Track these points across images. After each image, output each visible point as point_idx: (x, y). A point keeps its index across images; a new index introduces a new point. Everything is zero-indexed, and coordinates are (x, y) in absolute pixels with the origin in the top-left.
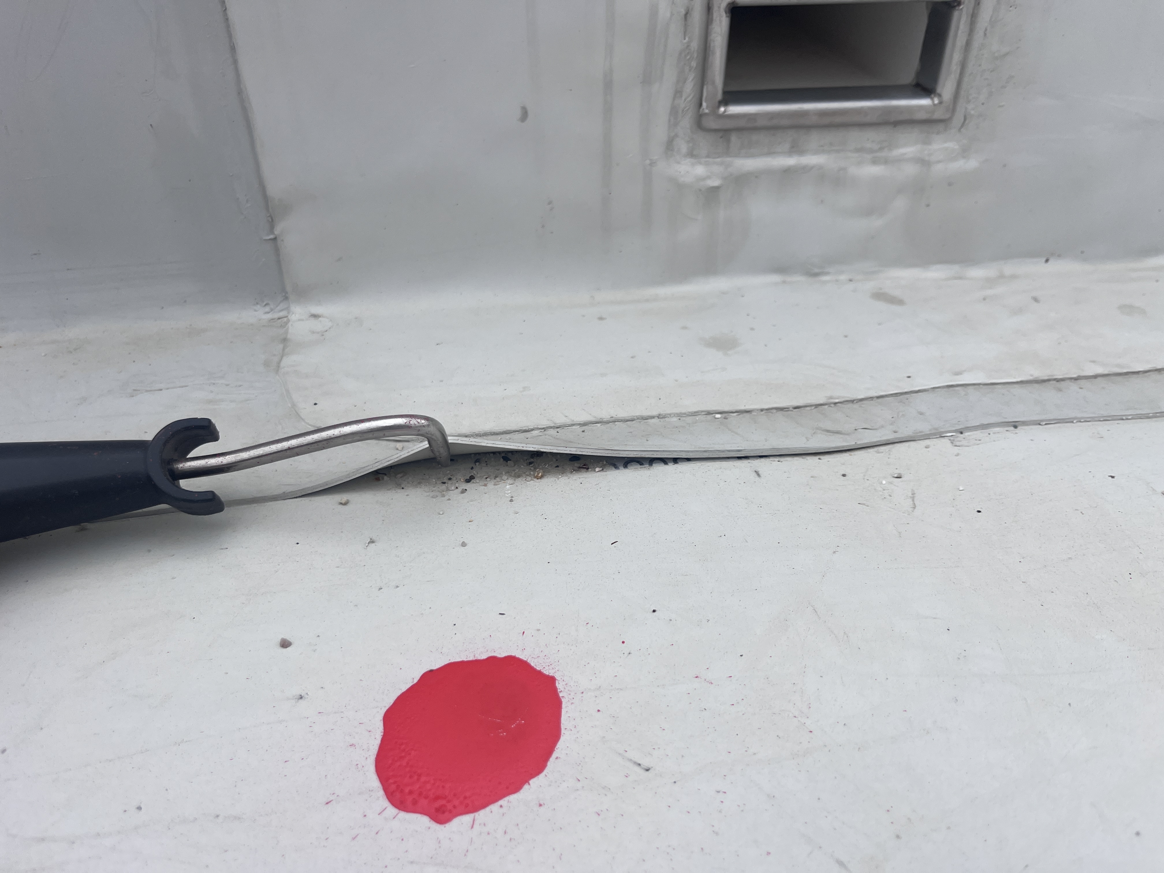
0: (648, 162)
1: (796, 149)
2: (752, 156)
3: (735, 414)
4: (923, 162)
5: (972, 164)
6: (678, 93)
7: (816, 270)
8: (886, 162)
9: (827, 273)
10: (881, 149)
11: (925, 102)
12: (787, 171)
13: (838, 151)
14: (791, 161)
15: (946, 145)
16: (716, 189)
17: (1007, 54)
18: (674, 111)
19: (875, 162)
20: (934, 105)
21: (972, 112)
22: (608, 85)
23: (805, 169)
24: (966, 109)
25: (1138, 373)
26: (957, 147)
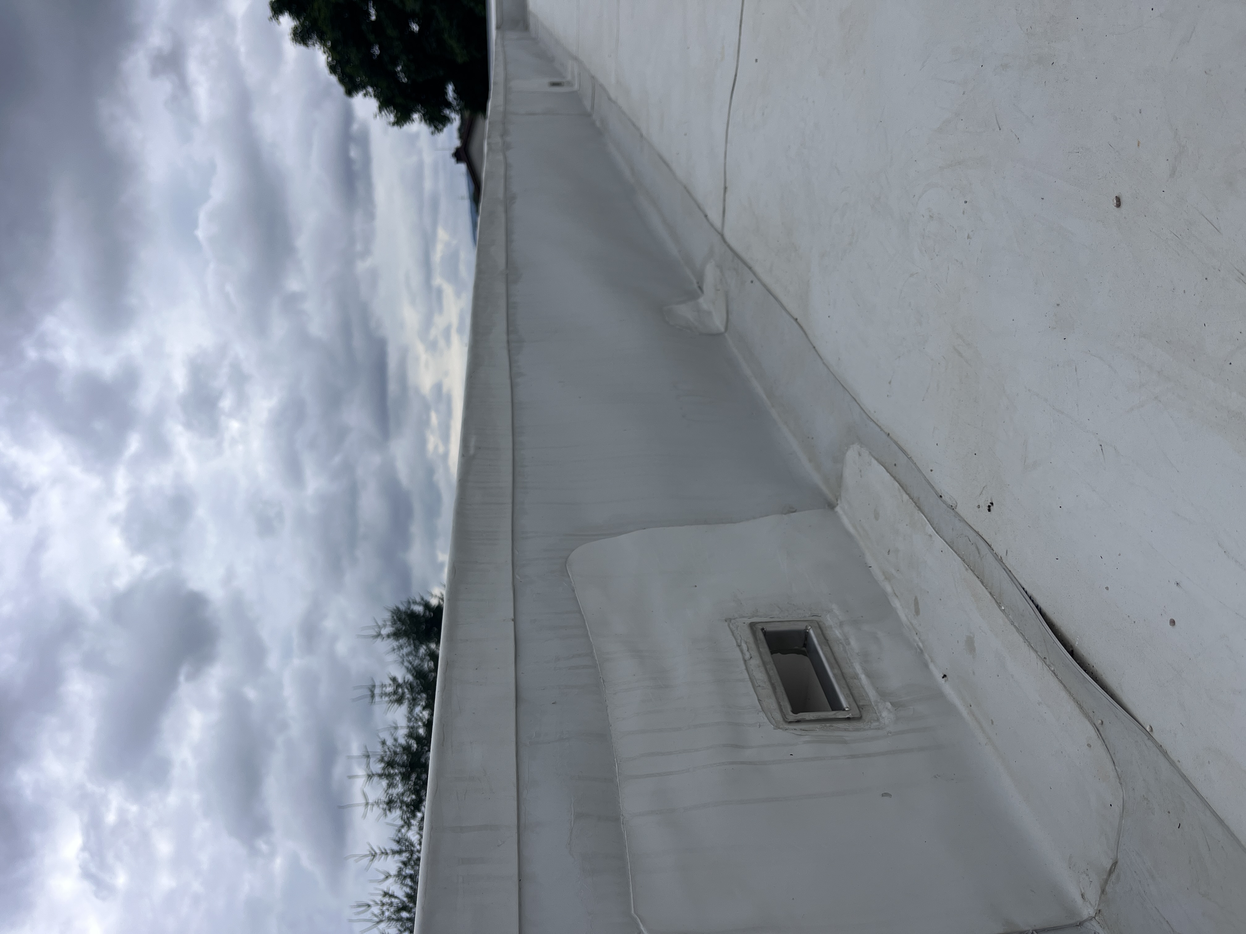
0: (889, 734)
1: (856, 677)
2: (867, 694)
3: (995, 597)
4: (841, 624)
5: (834, 606)
6: (845, 730)
7: (918, 650)
8: (847, 639)
9: (918, 645)
10: (841, 643)
11: (811, 632)
12: (869, 676)
13: (850, 660)
14: (863, 677)
15: (829, 619)
16: (891, 703)
17: (779, 607)
18: (857, 730)
19: (849, 644)
20: (811, 627)
21: (809, 613)
22: (853, 757)
23: (865, 671)
24: (809, 616)
25: (899, 484)
26: (828, 615)
